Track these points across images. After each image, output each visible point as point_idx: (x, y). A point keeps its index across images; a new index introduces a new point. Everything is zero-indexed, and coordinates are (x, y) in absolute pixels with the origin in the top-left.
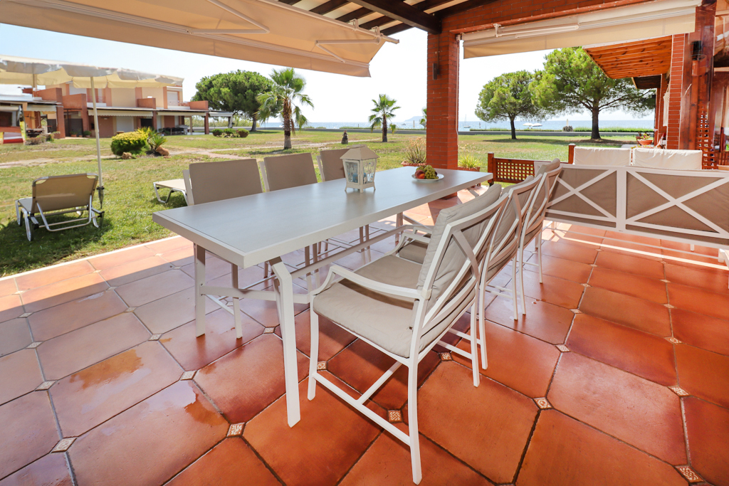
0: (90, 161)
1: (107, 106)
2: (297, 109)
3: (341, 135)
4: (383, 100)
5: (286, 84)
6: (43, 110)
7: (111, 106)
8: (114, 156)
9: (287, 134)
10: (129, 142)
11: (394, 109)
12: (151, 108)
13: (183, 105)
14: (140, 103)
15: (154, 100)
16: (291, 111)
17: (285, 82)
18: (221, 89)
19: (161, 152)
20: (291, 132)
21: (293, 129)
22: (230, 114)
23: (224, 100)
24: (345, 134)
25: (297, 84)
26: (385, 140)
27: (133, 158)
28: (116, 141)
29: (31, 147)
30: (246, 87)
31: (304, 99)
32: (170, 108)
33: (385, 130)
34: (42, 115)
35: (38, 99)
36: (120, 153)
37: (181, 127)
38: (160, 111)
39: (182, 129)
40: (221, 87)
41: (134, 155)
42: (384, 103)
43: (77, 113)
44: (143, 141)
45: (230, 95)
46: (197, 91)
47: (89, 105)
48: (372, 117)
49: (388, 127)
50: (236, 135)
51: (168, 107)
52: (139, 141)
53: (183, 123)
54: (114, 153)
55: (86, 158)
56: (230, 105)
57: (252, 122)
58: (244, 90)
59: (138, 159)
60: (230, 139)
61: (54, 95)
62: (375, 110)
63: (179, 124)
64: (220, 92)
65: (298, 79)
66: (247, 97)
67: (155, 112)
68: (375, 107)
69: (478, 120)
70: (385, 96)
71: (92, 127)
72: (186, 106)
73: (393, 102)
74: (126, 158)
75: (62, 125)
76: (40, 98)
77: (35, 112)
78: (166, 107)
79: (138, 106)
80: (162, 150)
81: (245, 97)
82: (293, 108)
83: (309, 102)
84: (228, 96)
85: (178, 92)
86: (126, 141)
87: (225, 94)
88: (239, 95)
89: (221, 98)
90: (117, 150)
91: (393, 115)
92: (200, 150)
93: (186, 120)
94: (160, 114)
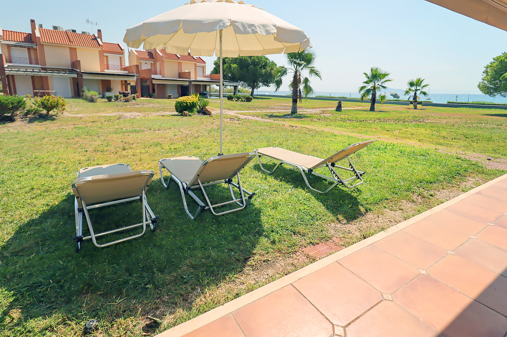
0: (163, 116)
1: (162, 77)
2: (306, 80)
3: (336, 103)
4: (374, 73)
5: (297, 59)
6: (128, 79)
7: (164, 77)
8: (177, 113)
9: (295, 101)
10: (187, 104)
11: (386, 81)
12: (187, 79)
13: (206, 77)
14: (181, 75)
15: (189, 73)
16: (300, 82)
17: (297, 57)
18: (232, 65)
19: (206, 112)
20: (298, 100)
21: (301, 98)
22: (235, 84)
23: (233, 73)
24: (340, 102)
25: (307, 58)
26: (372, 109)
27: (190, 116)
28: (179, 103)
29: (126, 103)
30: (249, 63)
31: (313, 71)
32: (199, 79)
33: (373, 101)
34: (128, 82)
35: (125, 72)
36: (181, 112)
37: (205, 92)
38: (193, 81)
39: (206, 94)
40: (231, 63)
41: (190, 114)
42: (375, 76)
43: (146, 81)
44: (195, 103)
45: (237, 70)
46: (215, 66)
47: (153, 76)
48: (362, 88)
49: (377, 98)
50: (243, 100)
51: (197, 78)
52: (193, 103)
53: (206, 90)
54: (177, 112)
55: (159, 113)
56: (237, 77)
57: (251, 90)
58: (248, 65)
59: (193, 116)
60: (239, 103)
61: (134, 70)
62: (366, 82)
63: (203, 91)
64: (230, 67)
65: (308, 54)
66: (250, 71)
67: (190, 82)
68: (366, 79)
69: (480, 93)
70: (377, 69)
71: (154, 91)
72: (208, 77)
73: (385, 75)
74: (186, 115)
75: (139, 89)
76: (127, 72)
77: (125, 81)
78: (196, 78)
79: (180, 77)
80: (207, 110)
81: (248, 71)
82: (302, 80)
83: (317, 74)
84: (236, 70)
85: (203, 67)
86: (185, 103)
87: (234, 69)
88: (244, 69)
89: (231, 72)
90: (179, 109)
91: (384, 87)
92: (226, 110)
93: (208, 88)
94: (193, 83)
